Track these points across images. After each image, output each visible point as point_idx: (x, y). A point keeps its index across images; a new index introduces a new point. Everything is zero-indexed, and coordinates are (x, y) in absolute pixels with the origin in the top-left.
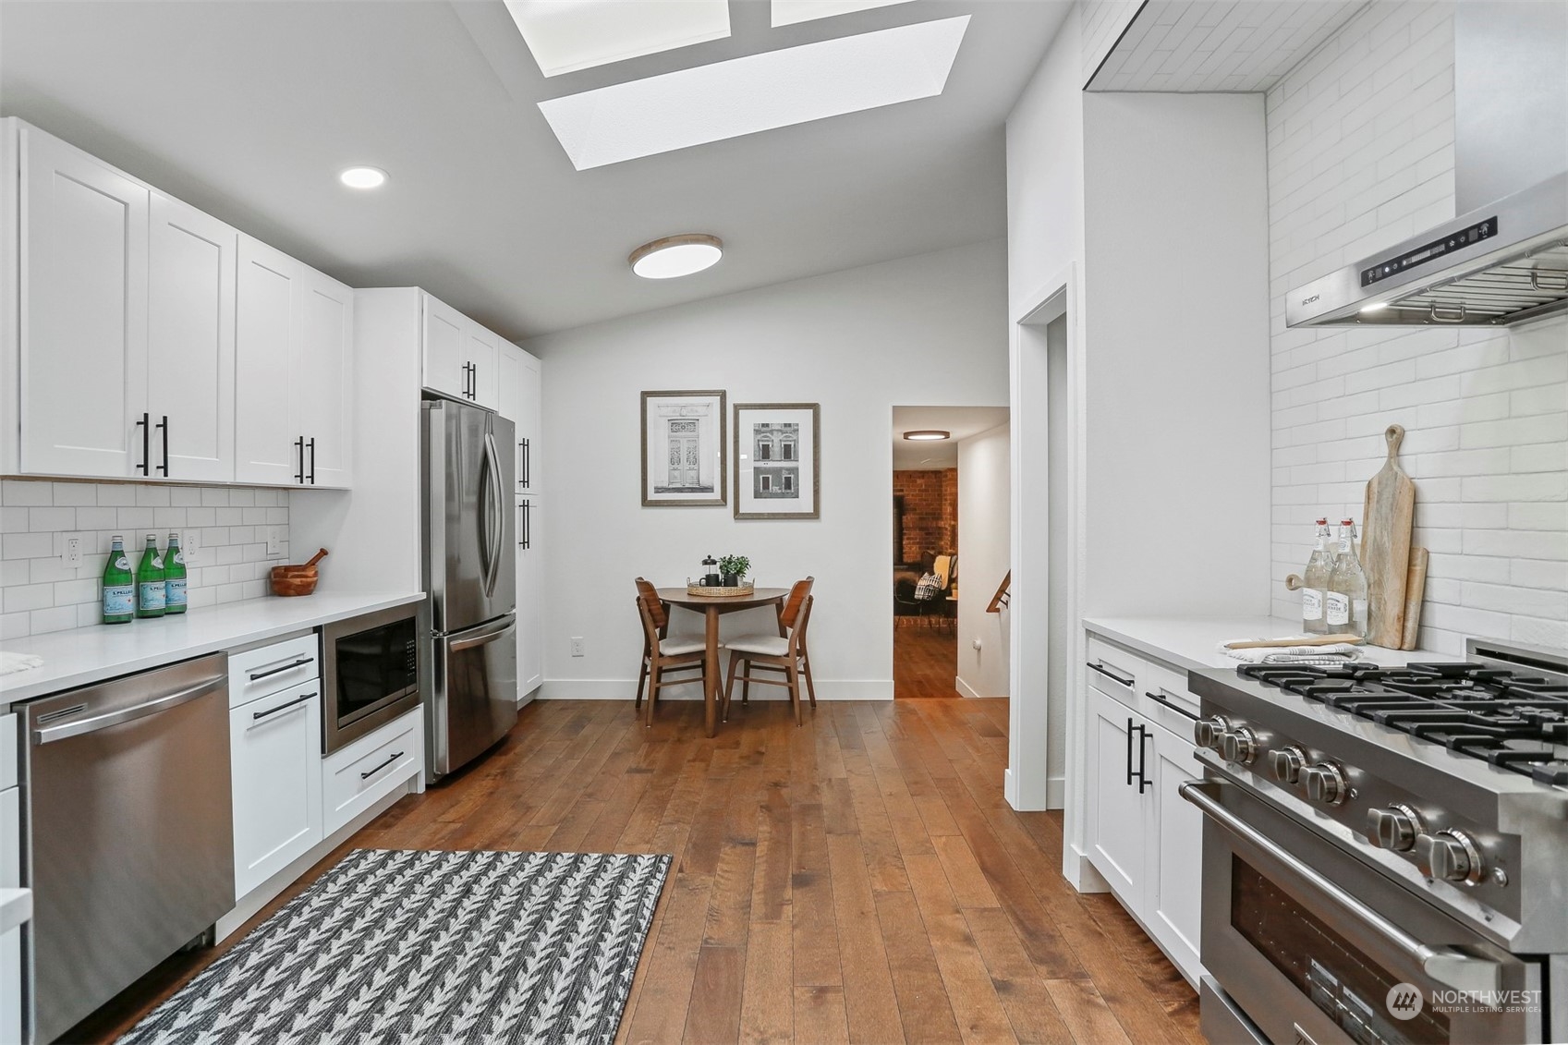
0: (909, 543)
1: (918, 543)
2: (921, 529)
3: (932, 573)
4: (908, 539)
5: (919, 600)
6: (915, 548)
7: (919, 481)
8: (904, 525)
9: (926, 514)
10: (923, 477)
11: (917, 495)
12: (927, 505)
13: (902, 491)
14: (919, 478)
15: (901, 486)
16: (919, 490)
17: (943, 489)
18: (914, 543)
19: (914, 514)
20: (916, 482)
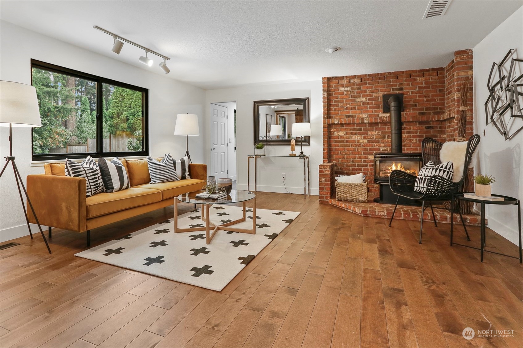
0: (409, 137)
1: (419, 136)
2: (421, 123)
3: (437, 161)
4: (408, 132)
5: (421, 193)
6: (415, 141)
7: (419, 79)
8: (403, 120)
9: (427, 109)
10: (423, 76)
11: (419, 92)
12: (427, 101)
13: (402, 89)
14: (419, 76)
15: (401, 84)
16: (419, 88)
17: (446, 84)
18: (414, 137)
19: (414, 110)
20: (415, 80)
